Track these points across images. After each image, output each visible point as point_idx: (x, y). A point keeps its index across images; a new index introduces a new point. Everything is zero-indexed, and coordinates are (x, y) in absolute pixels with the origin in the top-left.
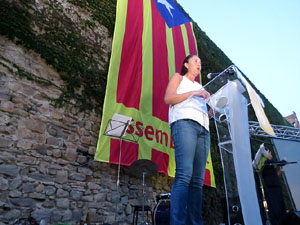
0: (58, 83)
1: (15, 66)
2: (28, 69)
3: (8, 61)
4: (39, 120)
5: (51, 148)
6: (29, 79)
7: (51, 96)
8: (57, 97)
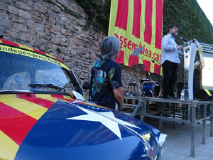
0: (84, 15)
1: (63, 6)
2: (69, 8)
3: (60, 3)
4: (78, 38)
5: (84, 54)
6: (71, 14)
7: (81, 23)
8: (84, 24)
